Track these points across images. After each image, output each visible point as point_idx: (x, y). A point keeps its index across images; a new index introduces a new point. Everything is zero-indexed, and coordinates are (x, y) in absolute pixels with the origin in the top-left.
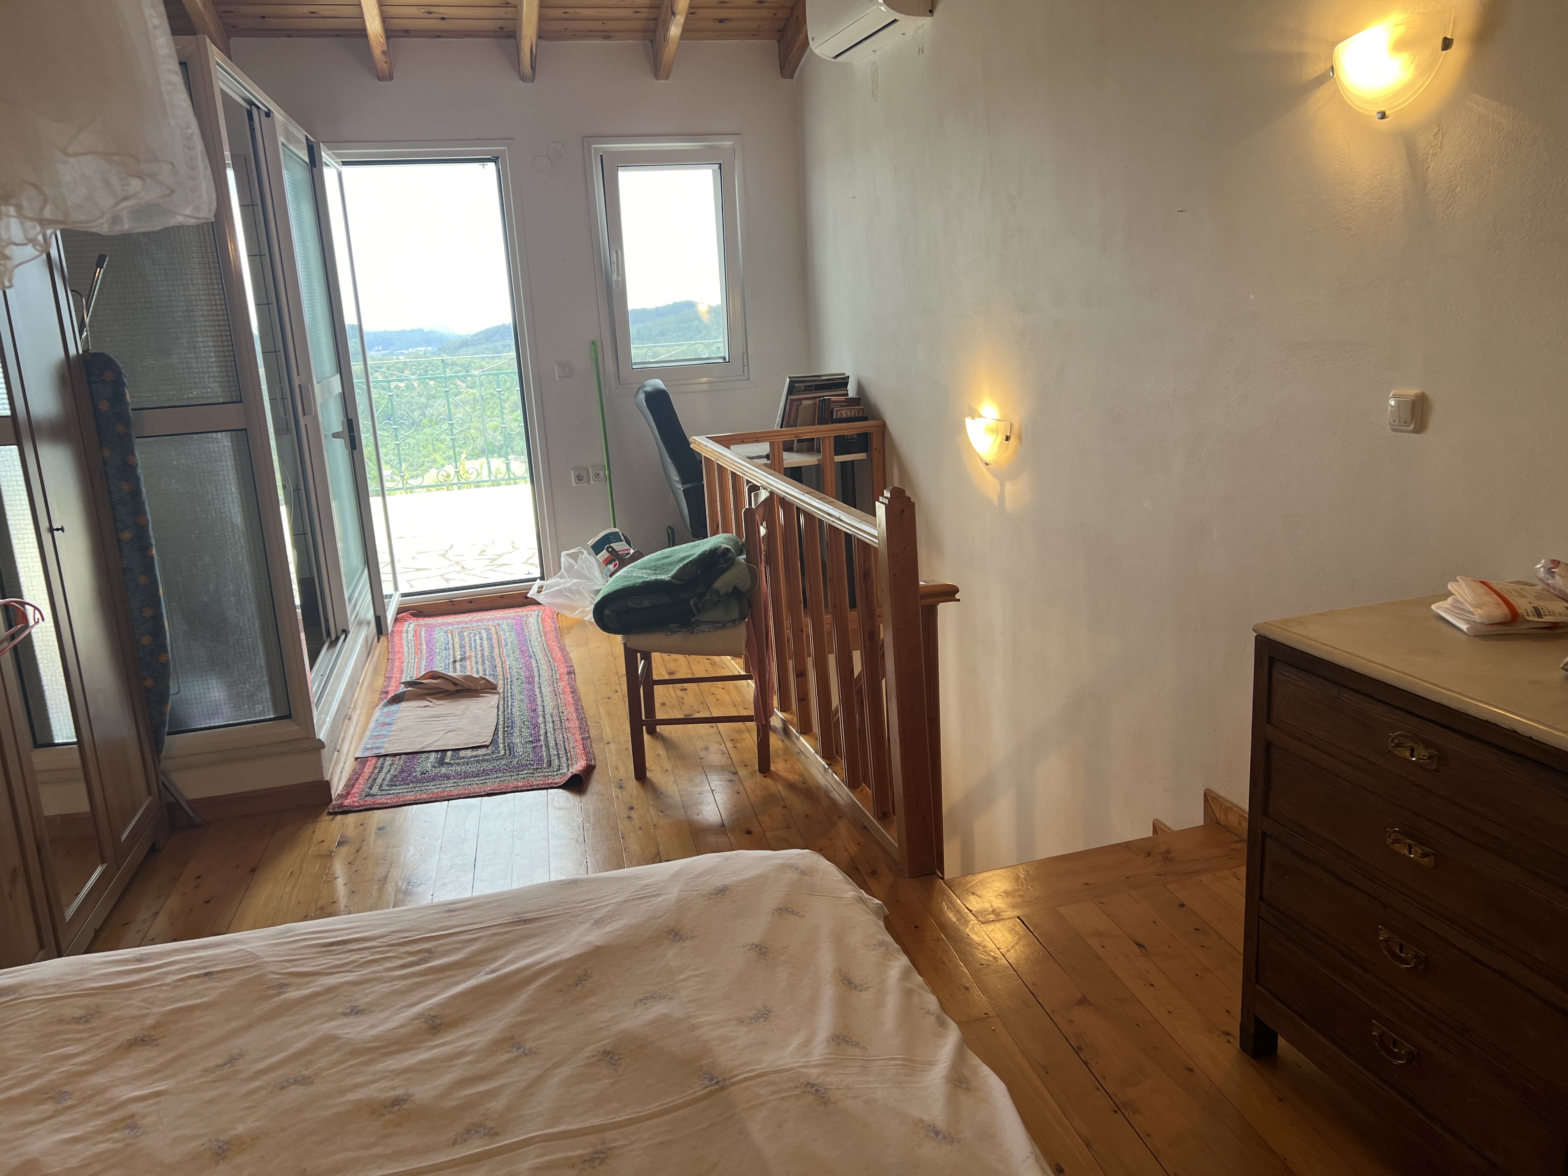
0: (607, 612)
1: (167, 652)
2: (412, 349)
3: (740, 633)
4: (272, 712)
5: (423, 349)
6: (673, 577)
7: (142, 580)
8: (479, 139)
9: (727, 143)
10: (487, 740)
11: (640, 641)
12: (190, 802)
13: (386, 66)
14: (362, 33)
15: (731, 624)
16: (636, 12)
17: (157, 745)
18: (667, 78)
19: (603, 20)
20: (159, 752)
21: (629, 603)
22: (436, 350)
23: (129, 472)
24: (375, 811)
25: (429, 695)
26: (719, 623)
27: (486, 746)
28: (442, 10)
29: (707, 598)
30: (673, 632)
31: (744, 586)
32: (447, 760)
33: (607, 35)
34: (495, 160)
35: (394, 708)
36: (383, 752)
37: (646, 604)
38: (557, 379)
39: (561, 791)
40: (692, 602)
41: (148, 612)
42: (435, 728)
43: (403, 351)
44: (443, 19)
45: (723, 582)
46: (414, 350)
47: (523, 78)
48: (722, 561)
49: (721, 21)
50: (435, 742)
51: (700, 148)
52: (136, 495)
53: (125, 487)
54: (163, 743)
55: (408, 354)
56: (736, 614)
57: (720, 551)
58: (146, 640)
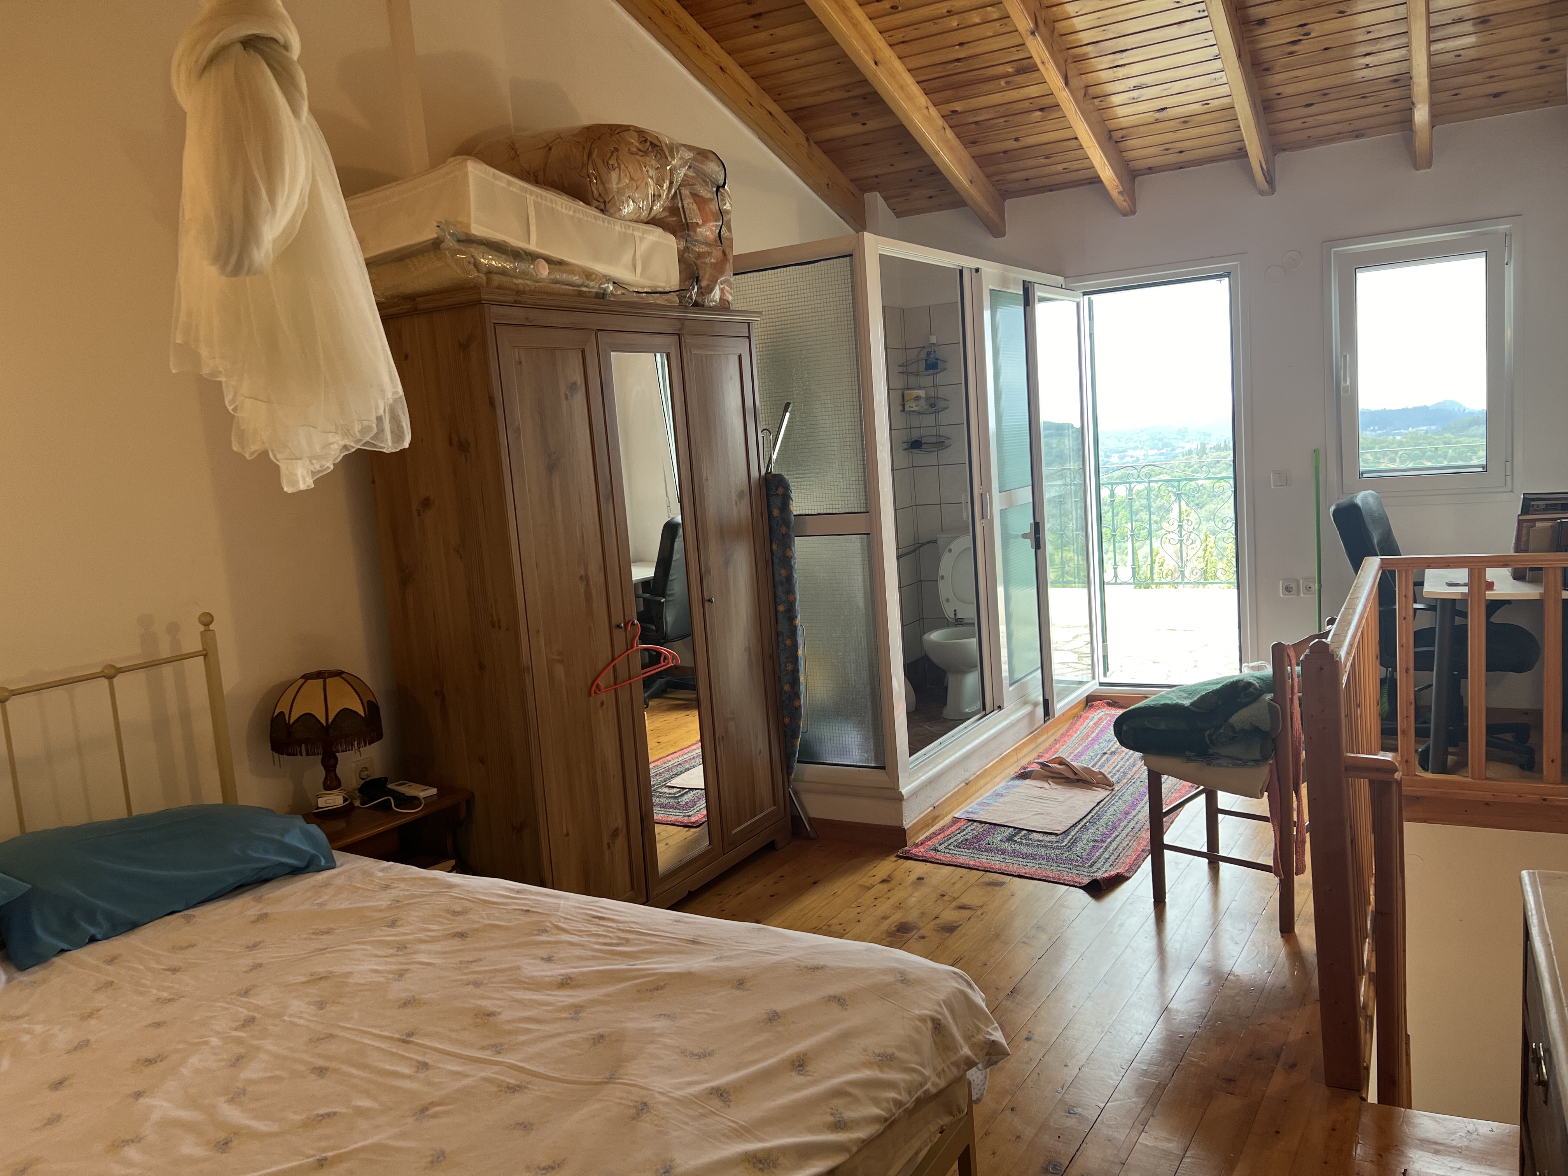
0: (1125, 728)
1: (799, 699)
2: (1413, 429)
3: (1264, 772)
4: (873, 762)
5: (1425, 428)
6: (1192, 704)
7: (788, 642)
8: (1212, 257)
9: (1503, 227)
10: (1061, 829)
11: (1160, 762)
12: (810, 820)
13: (1125, 204)
14: (1096, 180)
15: (1252, 763)
16: (1385, 106)
17: (788, 769)
18: (1430, 167)
19: (1350, 121)
20: (789, 774)
21: (1146, 723)
22: (1440, 429)
23: (787, 561)
24: (928, 864)
25: (1052, 778)
26: (1241, 760)
27: (1057, 835)
28: (1177, 145)
29: (1222, 731)
30: (1189, 760)
31: (1266, 726)
32: (1016, 838)
33: (1358, 134)
34: (1228, 275)
35: (1017, 782)
36: (975, 817)
37: (1162, 726)
38: (1273, 487)
39: (1081, 891)
40: (1207, 733)
41: (790, 667)
42: (1032, 808)
43: (1402, 431)
44: (1181, 152)
45: (1241, 717)
46: (1415, 429)
47: (1262, 193)
48: (1242, 696)
49: (1496, 95)
50: (1020, 819)
51: (1467, 236)
52: (789, 579)
53: (783, 572)
54: (793, 768)
55: (1407, 434)
56: (1257, 755)
57: (1242, 684)
58: (787, 688)
